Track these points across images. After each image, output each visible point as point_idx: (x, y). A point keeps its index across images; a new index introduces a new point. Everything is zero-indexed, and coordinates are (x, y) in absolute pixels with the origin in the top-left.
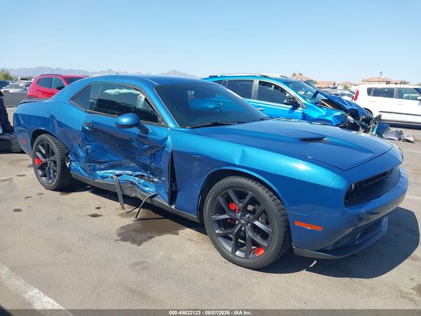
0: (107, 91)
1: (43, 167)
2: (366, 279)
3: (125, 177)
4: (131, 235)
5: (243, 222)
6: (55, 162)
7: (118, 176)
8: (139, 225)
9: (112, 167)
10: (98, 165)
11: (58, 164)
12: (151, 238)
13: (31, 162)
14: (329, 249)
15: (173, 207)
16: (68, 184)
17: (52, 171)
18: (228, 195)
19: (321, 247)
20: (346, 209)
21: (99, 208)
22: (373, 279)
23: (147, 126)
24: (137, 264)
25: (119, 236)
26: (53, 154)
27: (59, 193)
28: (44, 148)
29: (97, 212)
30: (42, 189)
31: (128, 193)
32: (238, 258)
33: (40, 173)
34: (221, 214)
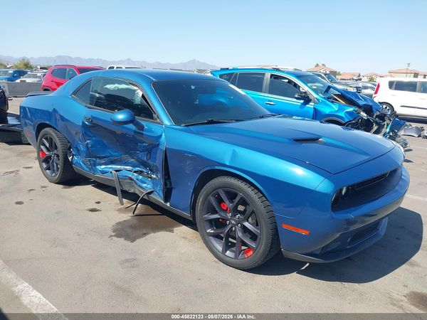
0: (106, 86)
1: (47, 160)
2: (356, 284)
3: (124, 173)
4: (126, 232)
5: (233, 222)
6: (58, 156)
7: (117, 171)
8: (135, 221)
9: (112, 162)
10: (98, 161)
11: (61, 157)
12: (145, 234)
13: (36, 154)
14: (318, 253)
15: (168, 204)
16: (71, 178)
17: (55, 165)
18: (219, 195)
19: (310, 251)
20: (333, 214)
21: (99, 203)
22: (365, 284)
23: (143, 123)
24: (127, 261)
25: (114, 232)
26: (56, 148)
27: (62, 186)
28: (48, 141)
29: (96, 206)
30: (46, 182)
31: (126, 188)
32: (229, 259)
33: (45, 165)
34: (213, 213)
